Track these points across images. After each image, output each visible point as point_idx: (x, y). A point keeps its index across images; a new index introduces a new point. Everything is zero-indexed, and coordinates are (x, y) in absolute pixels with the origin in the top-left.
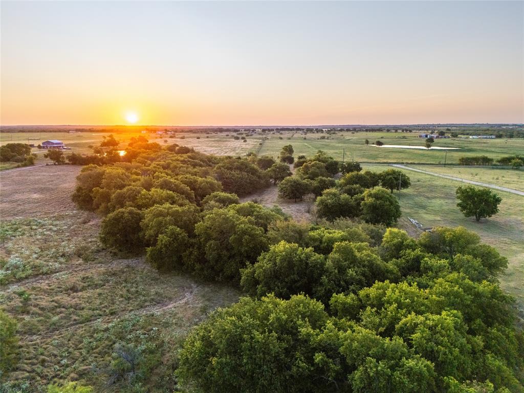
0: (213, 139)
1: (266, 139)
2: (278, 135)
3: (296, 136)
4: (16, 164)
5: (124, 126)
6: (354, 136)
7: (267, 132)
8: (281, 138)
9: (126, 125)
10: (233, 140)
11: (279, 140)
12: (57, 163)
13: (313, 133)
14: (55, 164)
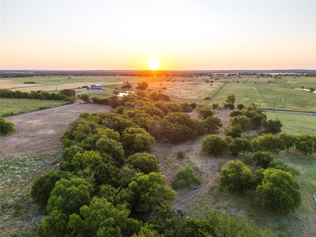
0: (192, 82)
1: (228, 82)
2: (237, 79)
3: (250, 80)
4: (65, 103)
5: (149, 71)
6: (294, 81)
7: (231, 76)
8: (238, 82)
9: (150, 70)
10: (205, 83)
11: (236, 84)
12: (86, 102)
13: (264, 77)
14: (85, 103)
